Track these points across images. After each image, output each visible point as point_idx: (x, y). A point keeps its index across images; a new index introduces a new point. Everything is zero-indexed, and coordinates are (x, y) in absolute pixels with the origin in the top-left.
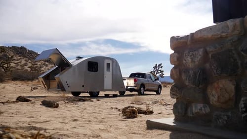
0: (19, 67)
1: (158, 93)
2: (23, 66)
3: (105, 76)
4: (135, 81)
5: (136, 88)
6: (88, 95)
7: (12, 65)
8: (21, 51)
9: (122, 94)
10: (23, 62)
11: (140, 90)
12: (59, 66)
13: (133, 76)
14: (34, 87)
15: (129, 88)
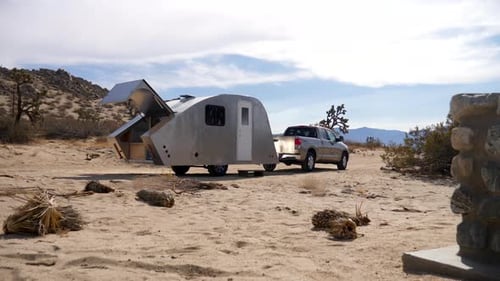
0: (55, 111)
1: (341, 167)
2: (62, 109)
3: (239, 133)
4: (297, 142)
5: (298, 157)
6: (206, 171)
7: (43, 107)
8: (58, 79)
9: (270, 169)
10: (63, 101)
11: (307, 160)
12: (148, 114)
13: (291, 132)
14: (91, 152)
15: (284, 156)
